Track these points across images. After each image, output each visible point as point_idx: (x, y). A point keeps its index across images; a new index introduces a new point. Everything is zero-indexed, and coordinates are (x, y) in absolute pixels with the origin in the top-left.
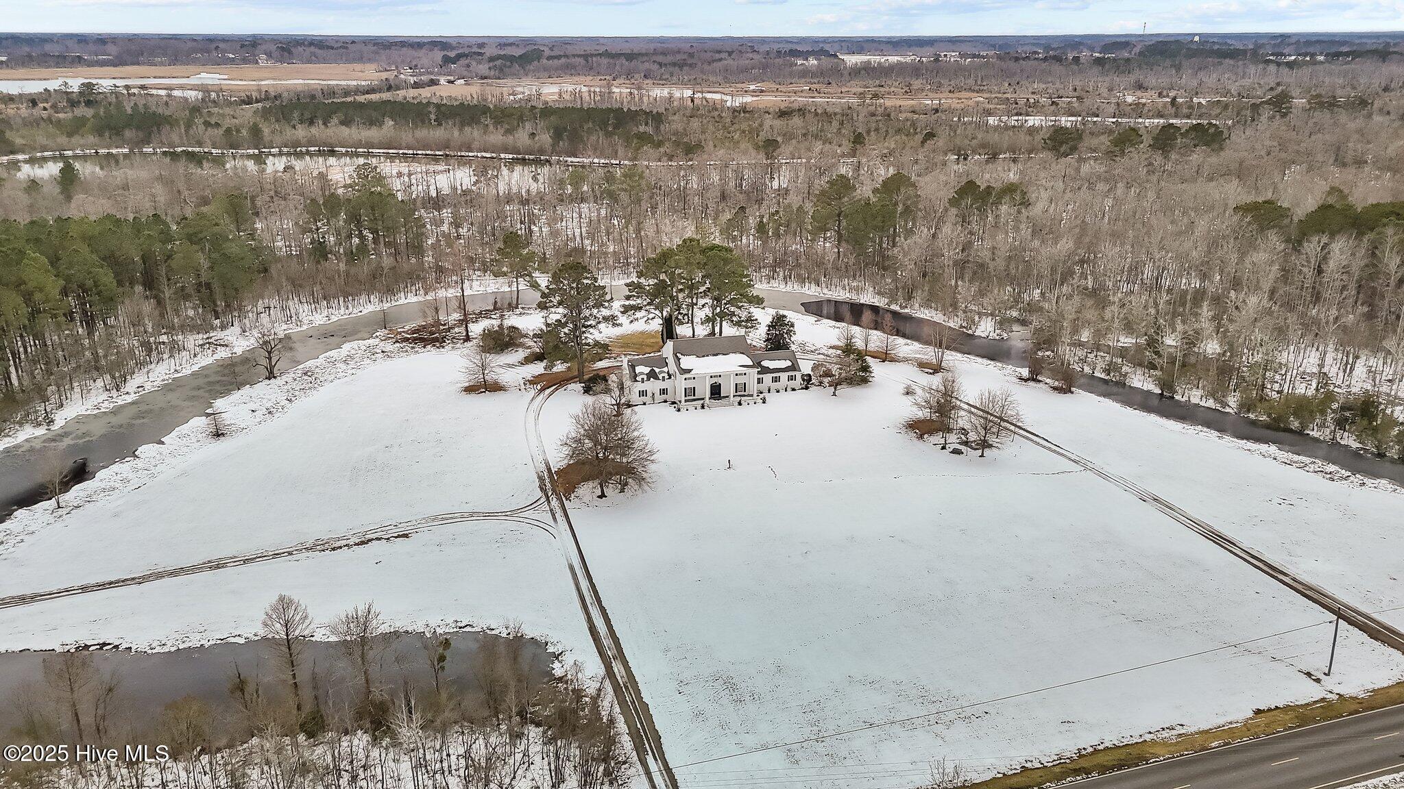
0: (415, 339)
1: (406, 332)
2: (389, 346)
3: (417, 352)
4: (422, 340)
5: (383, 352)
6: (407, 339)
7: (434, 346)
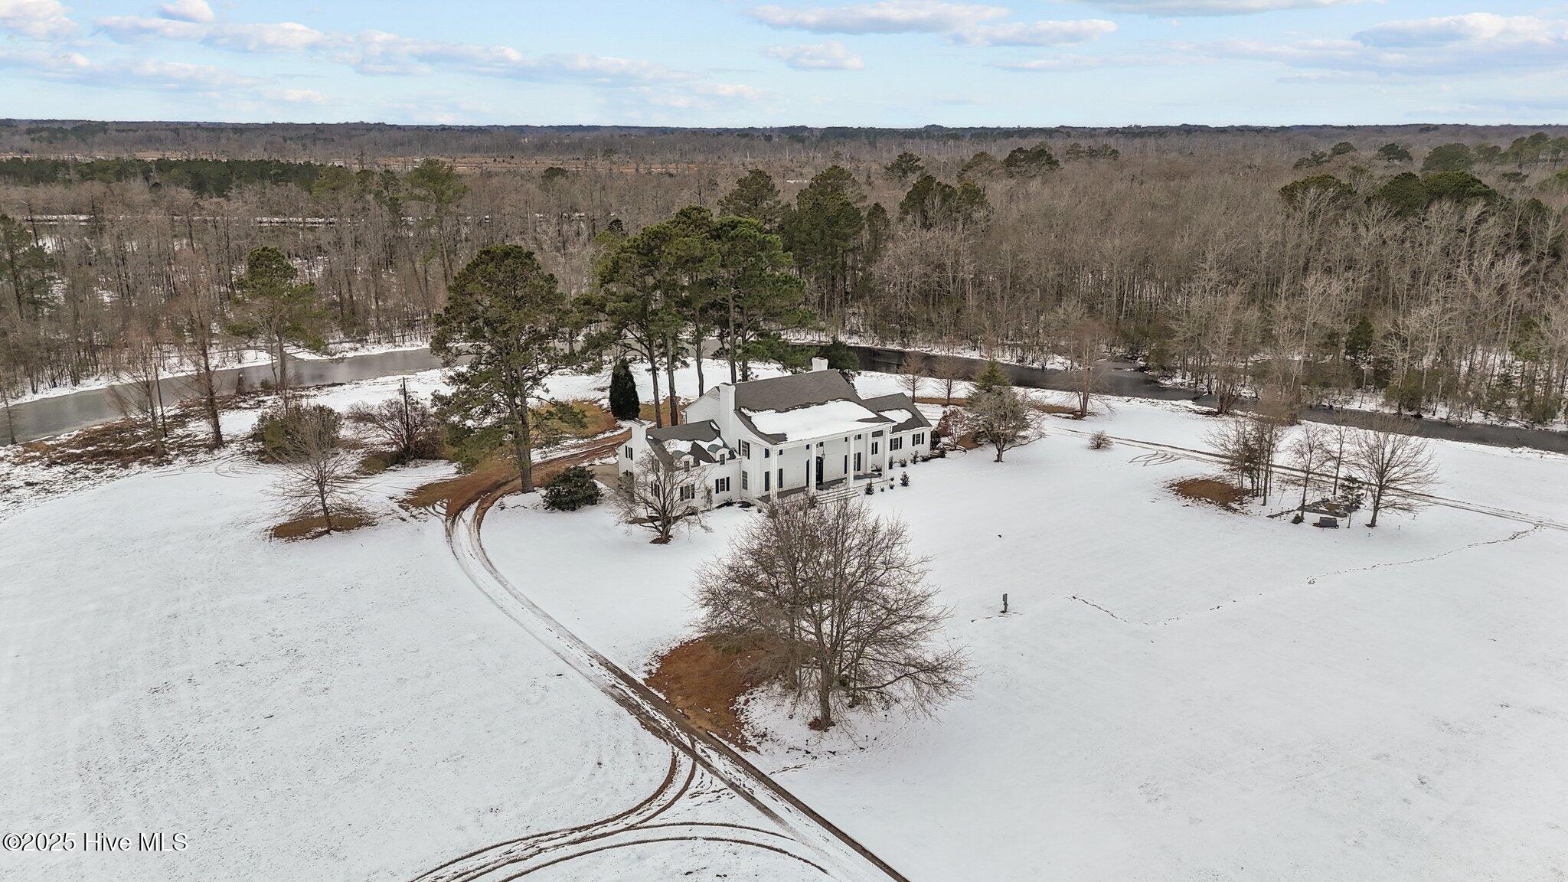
0: (94, 455)
1: (68, 444)
2: (38, 473)
3: (112, 476)
4: (111, 455)
5: (28, 484)
6: (79, 457)
7: (148, 462)
